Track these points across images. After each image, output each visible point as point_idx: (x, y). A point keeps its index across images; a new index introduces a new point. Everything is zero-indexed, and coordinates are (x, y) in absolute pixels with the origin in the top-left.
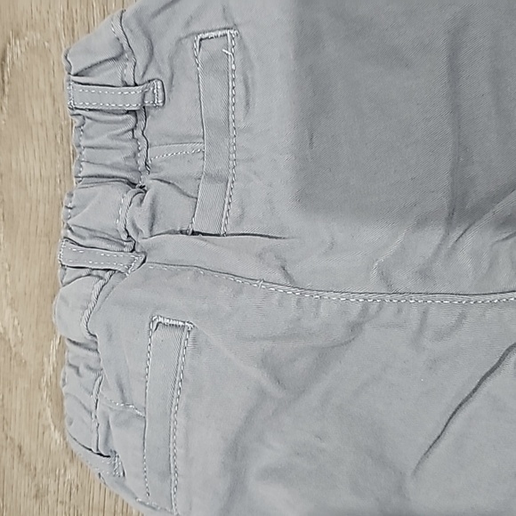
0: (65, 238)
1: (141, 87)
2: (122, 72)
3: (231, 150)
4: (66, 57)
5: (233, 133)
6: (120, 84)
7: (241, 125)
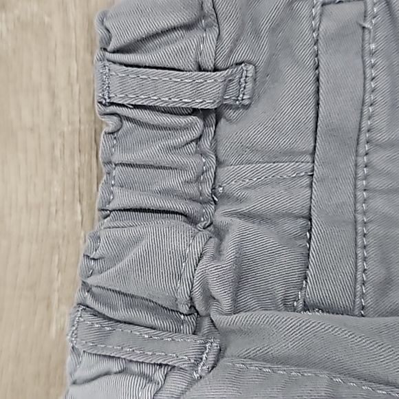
0: (79, 304)
1: (225, 73)
2: (198, 47)
3: (360, 174)
4: (102, 22)
5: (364, 147)
6: (192, 66)
7: (382, 137)
